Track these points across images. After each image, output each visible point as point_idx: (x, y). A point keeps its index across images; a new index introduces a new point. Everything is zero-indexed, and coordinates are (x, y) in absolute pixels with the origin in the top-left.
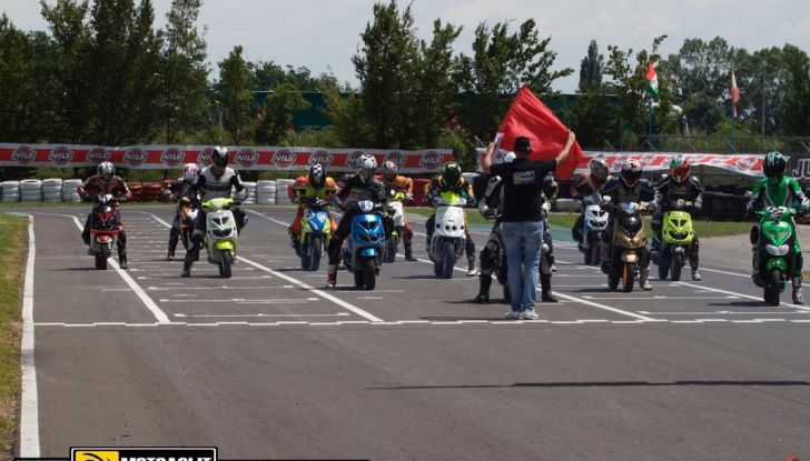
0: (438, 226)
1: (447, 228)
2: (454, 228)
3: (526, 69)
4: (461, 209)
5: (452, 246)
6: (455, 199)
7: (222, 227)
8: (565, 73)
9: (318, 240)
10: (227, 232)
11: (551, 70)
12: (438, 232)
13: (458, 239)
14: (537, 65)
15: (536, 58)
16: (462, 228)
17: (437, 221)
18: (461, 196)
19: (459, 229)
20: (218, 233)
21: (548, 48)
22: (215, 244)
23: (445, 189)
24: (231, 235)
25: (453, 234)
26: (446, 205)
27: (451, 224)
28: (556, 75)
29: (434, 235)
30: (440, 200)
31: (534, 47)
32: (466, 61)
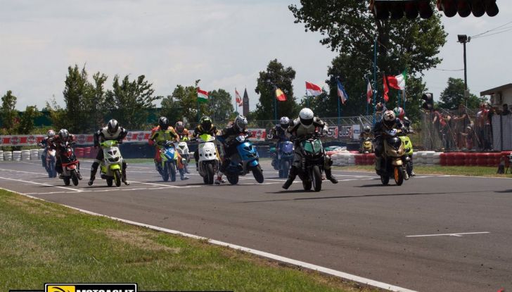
0: (201, 155)
1: (206, 155)
2: (210, 155)
3: (140, 96)
4: (213, 143)
5: (210, 165)
6: (209, 137)
7: (114, 156)
8: (158, 98)
9: (172, 164)
10: (117, 159)
11: (152, 96)
12: (201, 159)
13: (214, 160)
14: (145, 95)
15: (145, 92)
16: (215, 154)
17: (200, 153)
18: (212, 135)
19: (213, 155)
20: (111, 160)
21: (150, 88)
22: (109, 167)
23: (202, 133)
24: (119, 161)
25: (210, 158)
26: (204, 142)
27: (208, 153)
28: (154, 99)
29: (199, 161)
30: (199, 140)
31: (144, 87)
32: (110, 93)
